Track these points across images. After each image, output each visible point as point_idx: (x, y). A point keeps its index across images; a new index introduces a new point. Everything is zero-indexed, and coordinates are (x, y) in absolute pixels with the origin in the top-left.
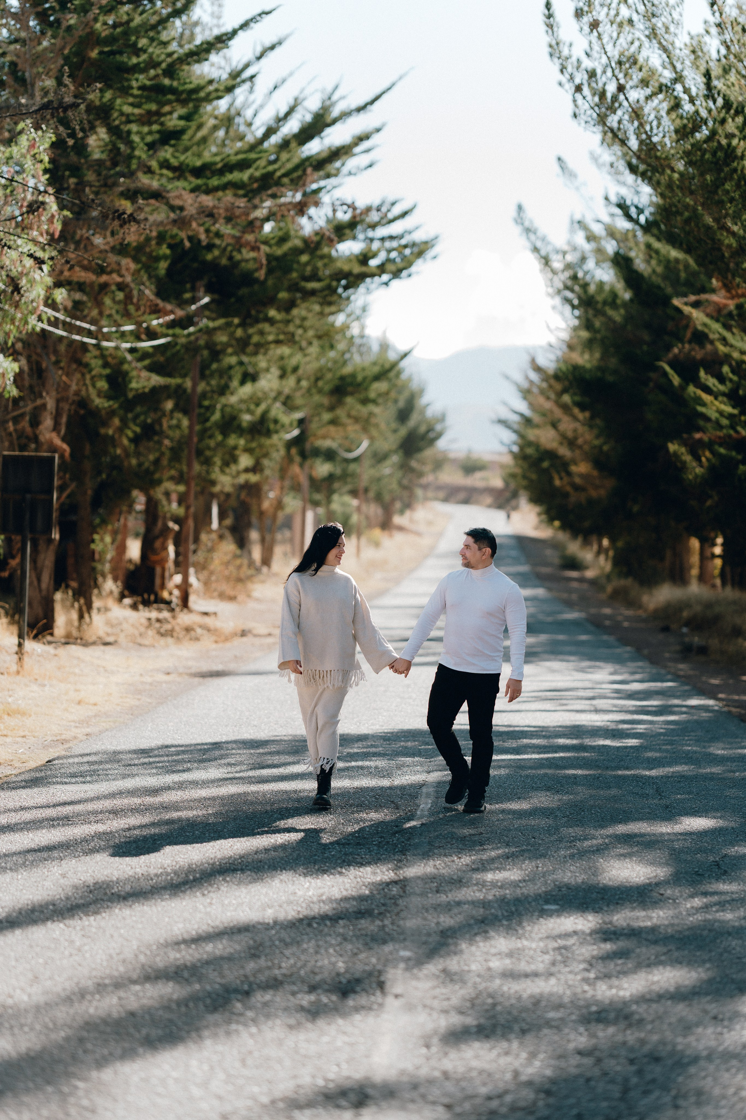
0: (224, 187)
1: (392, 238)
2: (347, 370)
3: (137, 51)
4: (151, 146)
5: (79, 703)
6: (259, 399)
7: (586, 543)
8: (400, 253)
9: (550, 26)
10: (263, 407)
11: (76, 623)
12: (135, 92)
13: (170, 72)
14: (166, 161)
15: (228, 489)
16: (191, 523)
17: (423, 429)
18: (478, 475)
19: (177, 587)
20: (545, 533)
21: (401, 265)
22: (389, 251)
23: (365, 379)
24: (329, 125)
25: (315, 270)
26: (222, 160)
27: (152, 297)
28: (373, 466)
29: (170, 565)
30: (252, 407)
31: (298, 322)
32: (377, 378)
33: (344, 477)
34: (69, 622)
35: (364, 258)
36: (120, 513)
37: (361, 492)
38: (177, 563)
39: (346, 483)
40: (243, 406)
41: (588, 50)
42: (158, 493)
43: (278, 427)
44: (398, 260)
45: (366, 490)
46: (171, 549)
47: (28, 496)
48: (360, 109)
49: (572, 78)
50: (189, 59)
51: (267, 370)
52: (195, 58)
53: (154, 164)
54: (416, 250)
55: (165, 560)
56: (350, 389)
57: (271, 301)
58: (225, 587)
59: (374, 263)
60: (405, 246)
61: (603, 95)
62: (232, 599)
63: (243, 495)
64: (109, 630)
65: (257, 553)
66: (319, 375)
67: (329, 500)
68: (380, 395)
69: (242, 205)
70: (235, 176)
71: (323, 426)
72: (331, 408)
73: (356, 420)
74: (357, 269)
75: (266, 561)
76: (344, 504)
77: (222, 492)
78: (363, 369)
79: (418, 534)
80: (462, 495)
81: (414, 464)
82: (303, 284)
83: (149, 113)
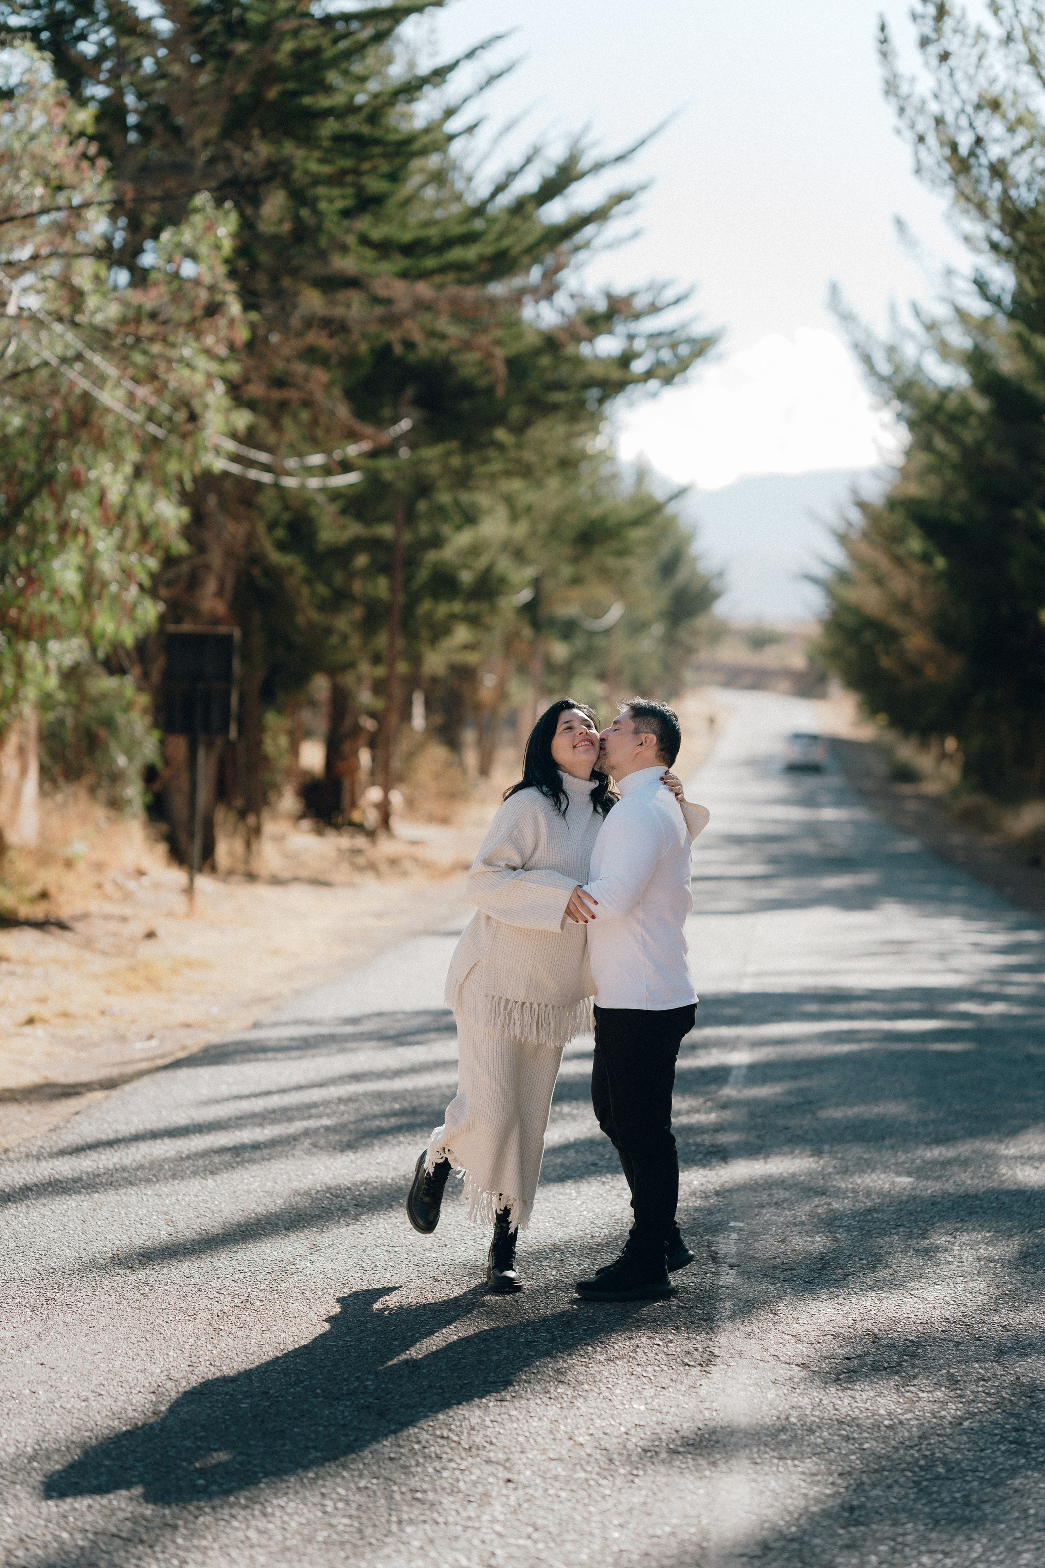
0: (443, 269)
1: (660, 334)
3: (329, 90)
4: (346, 214)
5: (274, 953)
6: (480, 550)
7: (924, 744)
8: (673, 351)
9: (884, 55)
10: (486, 559)
11: (242, 854)
12: (327, 144)
13: (375, 115)
14: (366, 235)
15: (438, 671)
17: (695, 587)
18: (771, 650)
19: (375, 805)
20: (866, 732)
21: (673, 368)
22: (658, 350)
23: (620, 522)
24: (575, 179)
25: (559, 376)
26: (439, 234)
27: (346, 417)
28: (629, 640)
29: (364, 773)
30: (471, 560)
31: (534, 446)
32: (638, 522)
33: (590, 655)
34: (231, 854)
35: (625, 360)
36: (297, 706)
37: (611, 675)
38: (374, 772)
39: (591, 663)
40: (460, 560)
41: (936, 90)
42: (348, 680)
43: (506, 587)
44: (671, 360)
45: (618, 673)
46: (365, 756)
47: (201, 685)
48: (620, 158)
49: (913, 124)
51: (491, 510)
53: (351, 240)
54: (695, 347)
55: (356, 767)
56: (599, 538)
57: (500, 419)
58: (435, 807)
59: (637, 365)
60: (681, 343)
61: (954, 147)
62: (445, 821)
63: (455, 681)
64: (286, 864)
65: (471, 757)
66: (559, 516)
68: (640, 544)
70: (457, 254)
71: (562, 586)
72: (574, 561)
73: (607, 576)
74: (616, 374)
75: (484, 770)
77: (429, 676)
78: (618, 511)
80: (748, 679)
81: (682, 635)
82: (542, 395)
83: (344, 172)
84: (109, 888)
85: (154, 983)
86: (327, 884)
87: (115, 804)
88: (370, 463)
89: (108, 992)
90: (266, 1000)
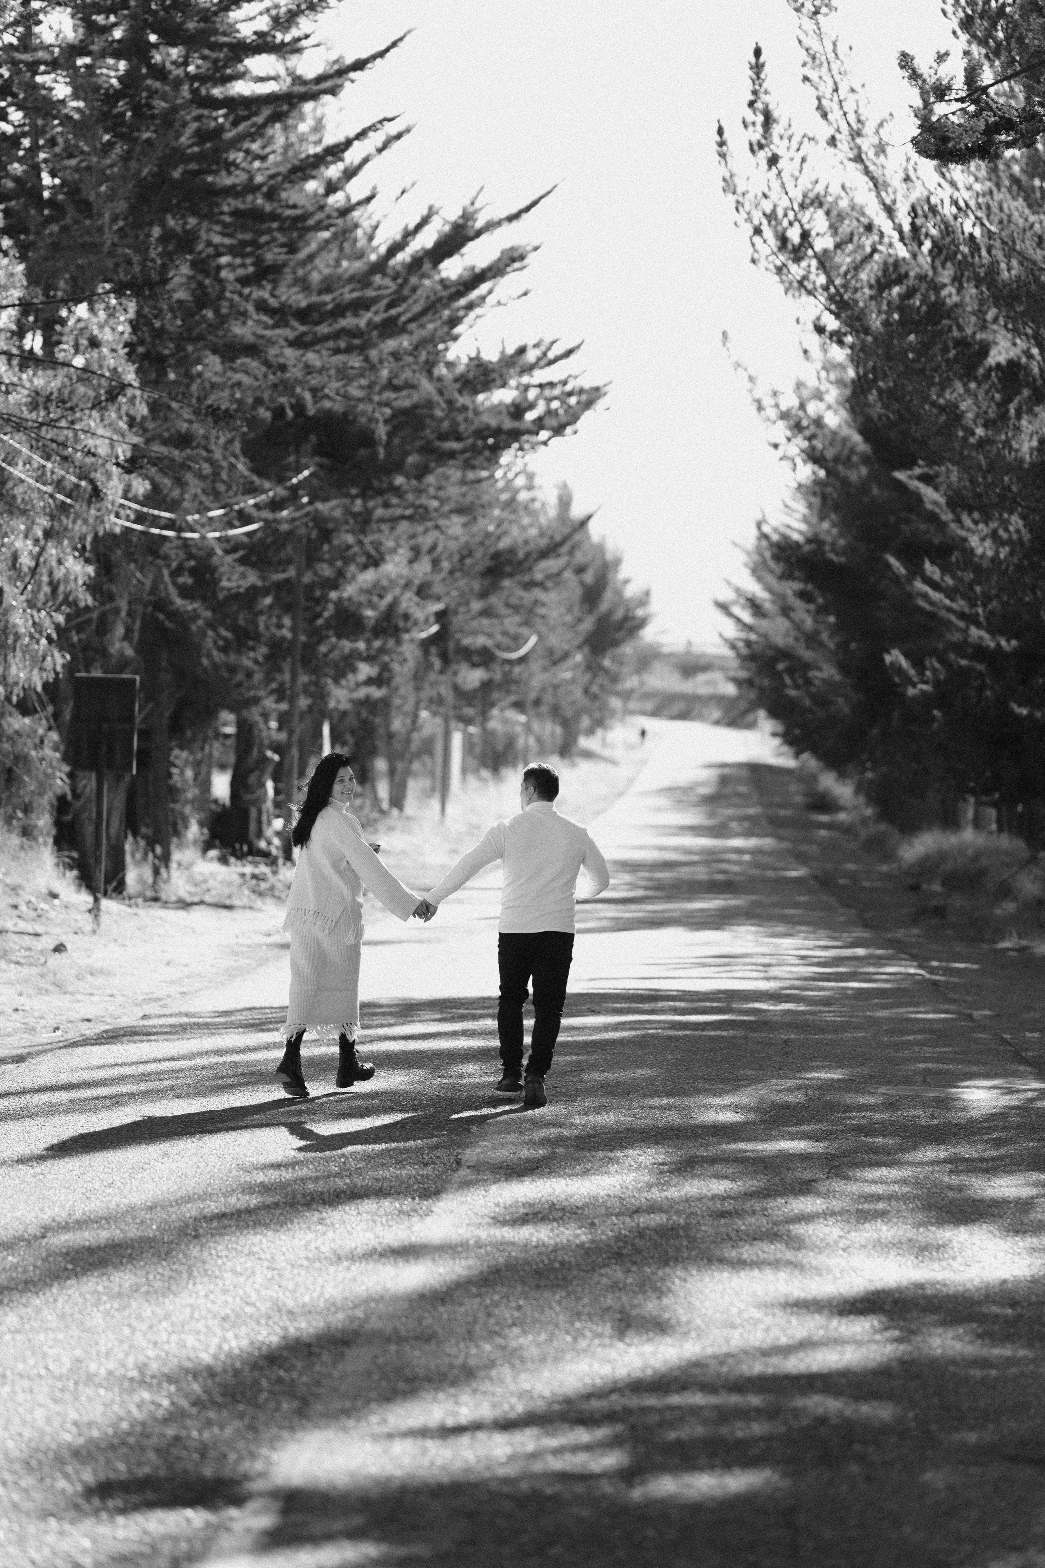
0: (336, 336)
1: (551, 385)
2: (503, 544)
3: (231, 168)
4: (244, 281)
5: (168, 964)
6: (384, 588)
7: (842, 774)
8: (563, 402)
9: (723, 156)
10: (389, 598)
11: (150, 880)
12: (227, 219)
13: (273, 192)
14: (264, 301)
15: (344, 706)
16: (295, 752)
17: (619, 615)
18: (702, 678)
19: (278, 834)
20: (787, 761)
21: (563, 419)
22: (549, 400)
23: (528, 555)
24: (472, 239)
25: (455, 424)
26: (333, 300)
27: (246, 473)
28: (545, 669)
29: (269, 805)
30: (375, 599)
31: (432, 491)
32: (544, 554)
33: (508, 683)
34: (141, 881)
35: (517, 410)
36: (205, 740)
37: (529, 704)
38: (277, 804)
39: (508, 692)
40: (362, 598)
41: (766, 191)
42: (254, 715)
43: (409, 624)
44: (561, 412)
45: (537, 702)
46: (270, 785)
47: (105, 725)
48: (511, 218)
49: (749, 219)
50: (293, 177)
51: (394, 551)
52: (299, 174)
53: (250, 308)
54: (584, 397)
55: (263, 798)
56: (508, 569)
57: (398, 467)
59: (530, 416)
60: (570, 394)
61: (785, 239)
63: (364, 714)
64: (192, 889)
65: (383, 789)
66: (465, 552)
67: (484, 715)
68: (549, 577)
69: (357, 365)
70: (348, 322)
71: (473, 618)
72: (483, 595)
73: (516, 609)
74: (508, 424)
75: (397, 801)
76: (506, 722)
77: (336, 709)
78: (526, 542)
79: (614, 762)
80: (677, 707)
81: (607, 663)
82: (437, 443)
83: (243, 244)
84: (23, 908)
85: (60, 986)
86: (229, 908)
87: (27, 832)
88: (267, 514)
89: (20, 994)
90: (157, 1000)
